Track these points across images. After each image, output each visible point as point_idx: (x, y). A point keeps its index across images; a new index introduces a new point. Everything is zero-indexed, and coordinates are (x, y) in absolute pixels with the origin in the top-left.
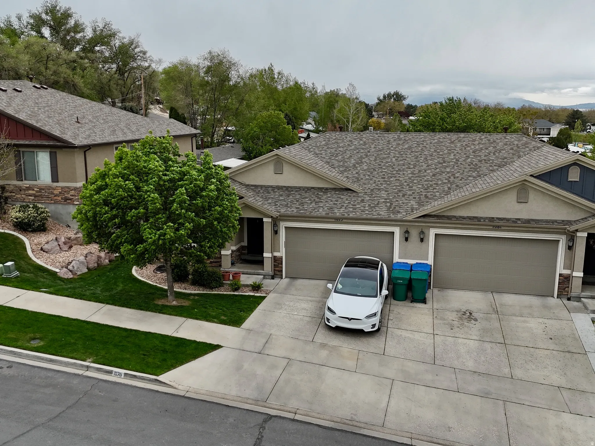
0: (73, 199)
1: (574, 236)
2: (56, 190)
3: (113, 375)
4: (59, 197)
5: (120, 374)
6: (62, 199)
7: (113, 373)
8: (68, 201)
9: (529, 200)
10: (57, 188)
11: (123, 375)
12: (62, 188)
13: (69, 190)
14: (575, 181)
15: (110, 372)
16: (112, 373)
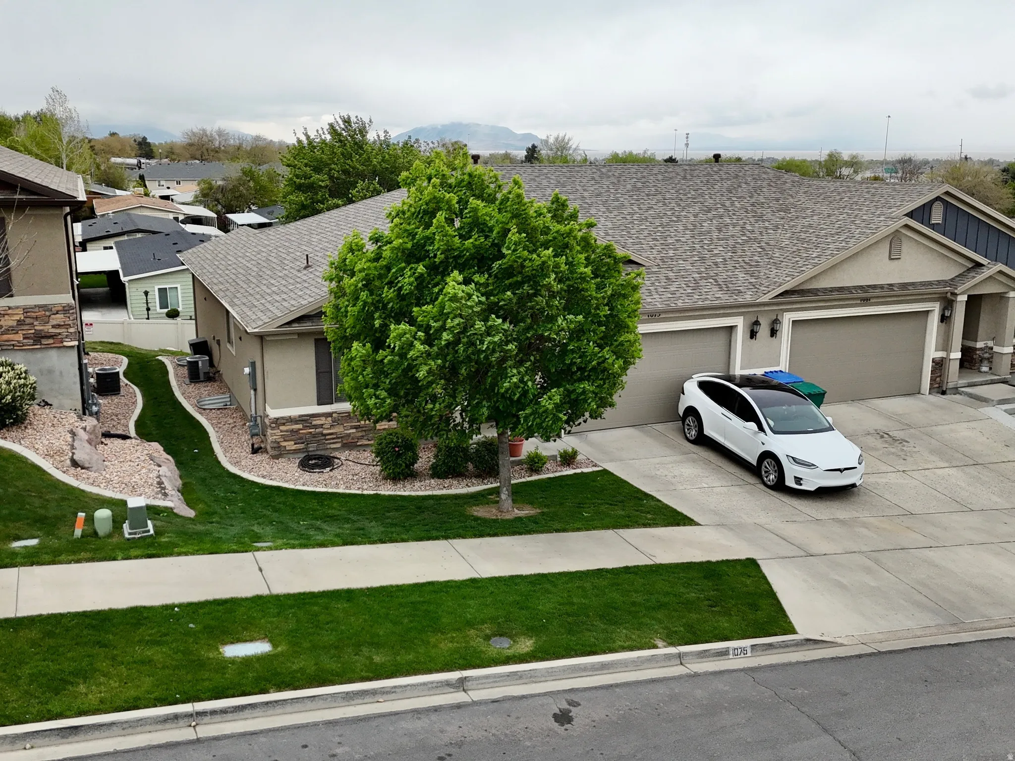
0: (60, 334)
1: (953, 301)
2: (6, 317)
3: (731, 657)
4: (17, 333)
5: (744, 650)
6: (24, 338)
7: (731, 652)
8: (44, 341)
9: (903, 255)
10: (10, 312)
11: (749, 650)
12: (26, 310)
13: (48, 313)
14: (937, 224)
15: (724, 653)
16: (728, 654)
